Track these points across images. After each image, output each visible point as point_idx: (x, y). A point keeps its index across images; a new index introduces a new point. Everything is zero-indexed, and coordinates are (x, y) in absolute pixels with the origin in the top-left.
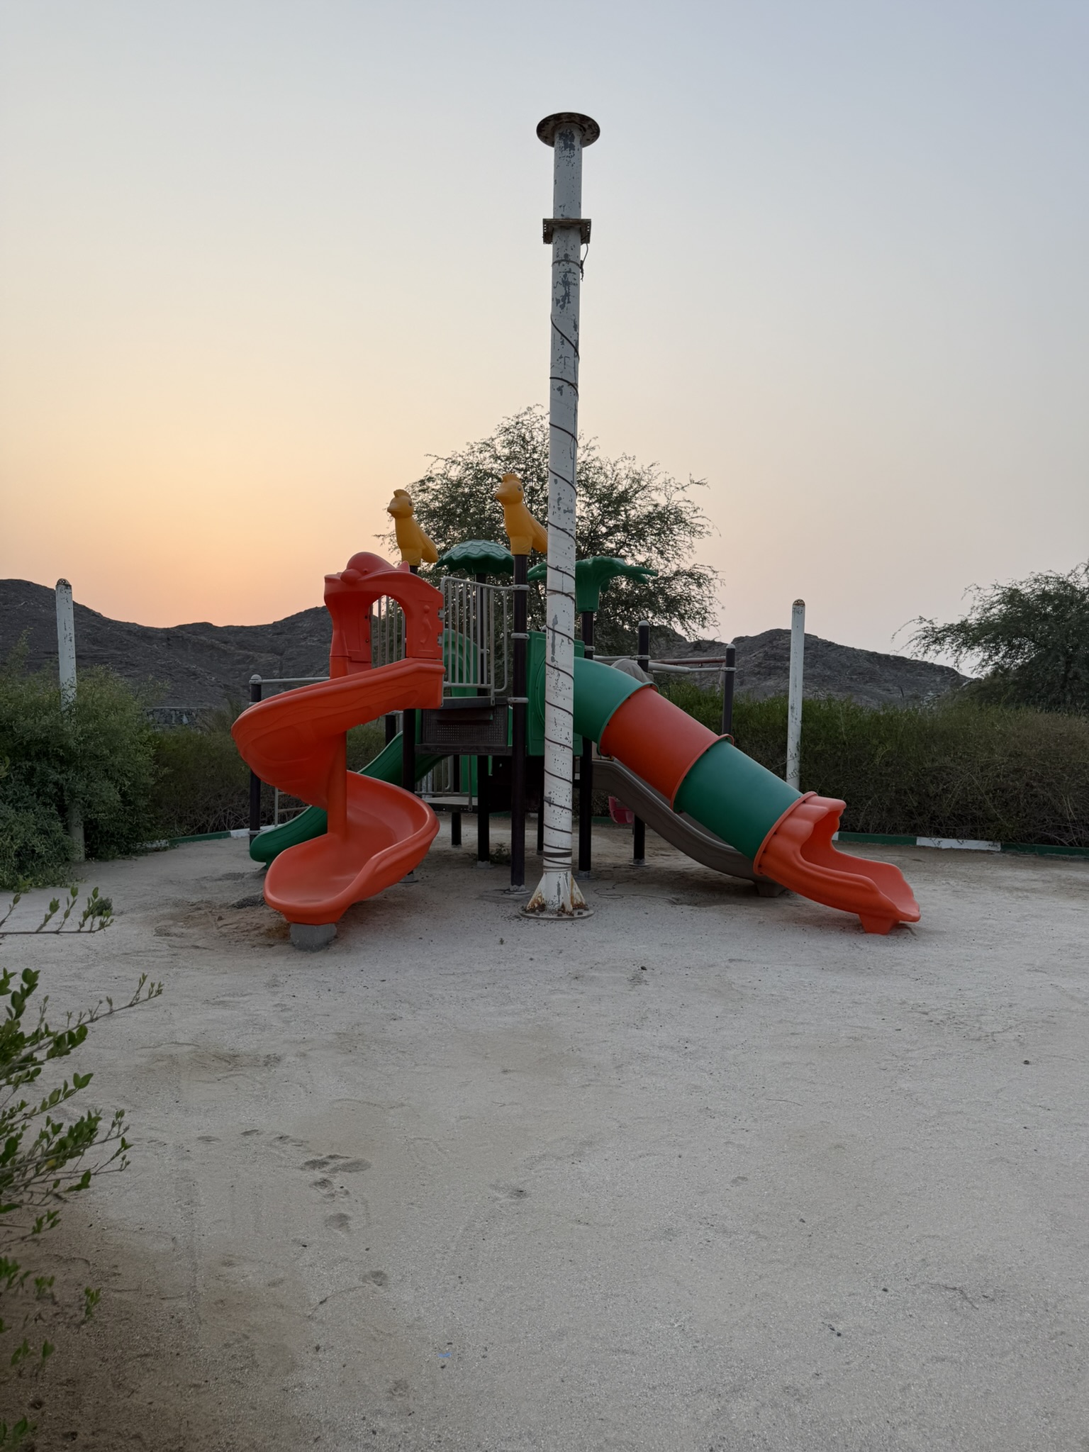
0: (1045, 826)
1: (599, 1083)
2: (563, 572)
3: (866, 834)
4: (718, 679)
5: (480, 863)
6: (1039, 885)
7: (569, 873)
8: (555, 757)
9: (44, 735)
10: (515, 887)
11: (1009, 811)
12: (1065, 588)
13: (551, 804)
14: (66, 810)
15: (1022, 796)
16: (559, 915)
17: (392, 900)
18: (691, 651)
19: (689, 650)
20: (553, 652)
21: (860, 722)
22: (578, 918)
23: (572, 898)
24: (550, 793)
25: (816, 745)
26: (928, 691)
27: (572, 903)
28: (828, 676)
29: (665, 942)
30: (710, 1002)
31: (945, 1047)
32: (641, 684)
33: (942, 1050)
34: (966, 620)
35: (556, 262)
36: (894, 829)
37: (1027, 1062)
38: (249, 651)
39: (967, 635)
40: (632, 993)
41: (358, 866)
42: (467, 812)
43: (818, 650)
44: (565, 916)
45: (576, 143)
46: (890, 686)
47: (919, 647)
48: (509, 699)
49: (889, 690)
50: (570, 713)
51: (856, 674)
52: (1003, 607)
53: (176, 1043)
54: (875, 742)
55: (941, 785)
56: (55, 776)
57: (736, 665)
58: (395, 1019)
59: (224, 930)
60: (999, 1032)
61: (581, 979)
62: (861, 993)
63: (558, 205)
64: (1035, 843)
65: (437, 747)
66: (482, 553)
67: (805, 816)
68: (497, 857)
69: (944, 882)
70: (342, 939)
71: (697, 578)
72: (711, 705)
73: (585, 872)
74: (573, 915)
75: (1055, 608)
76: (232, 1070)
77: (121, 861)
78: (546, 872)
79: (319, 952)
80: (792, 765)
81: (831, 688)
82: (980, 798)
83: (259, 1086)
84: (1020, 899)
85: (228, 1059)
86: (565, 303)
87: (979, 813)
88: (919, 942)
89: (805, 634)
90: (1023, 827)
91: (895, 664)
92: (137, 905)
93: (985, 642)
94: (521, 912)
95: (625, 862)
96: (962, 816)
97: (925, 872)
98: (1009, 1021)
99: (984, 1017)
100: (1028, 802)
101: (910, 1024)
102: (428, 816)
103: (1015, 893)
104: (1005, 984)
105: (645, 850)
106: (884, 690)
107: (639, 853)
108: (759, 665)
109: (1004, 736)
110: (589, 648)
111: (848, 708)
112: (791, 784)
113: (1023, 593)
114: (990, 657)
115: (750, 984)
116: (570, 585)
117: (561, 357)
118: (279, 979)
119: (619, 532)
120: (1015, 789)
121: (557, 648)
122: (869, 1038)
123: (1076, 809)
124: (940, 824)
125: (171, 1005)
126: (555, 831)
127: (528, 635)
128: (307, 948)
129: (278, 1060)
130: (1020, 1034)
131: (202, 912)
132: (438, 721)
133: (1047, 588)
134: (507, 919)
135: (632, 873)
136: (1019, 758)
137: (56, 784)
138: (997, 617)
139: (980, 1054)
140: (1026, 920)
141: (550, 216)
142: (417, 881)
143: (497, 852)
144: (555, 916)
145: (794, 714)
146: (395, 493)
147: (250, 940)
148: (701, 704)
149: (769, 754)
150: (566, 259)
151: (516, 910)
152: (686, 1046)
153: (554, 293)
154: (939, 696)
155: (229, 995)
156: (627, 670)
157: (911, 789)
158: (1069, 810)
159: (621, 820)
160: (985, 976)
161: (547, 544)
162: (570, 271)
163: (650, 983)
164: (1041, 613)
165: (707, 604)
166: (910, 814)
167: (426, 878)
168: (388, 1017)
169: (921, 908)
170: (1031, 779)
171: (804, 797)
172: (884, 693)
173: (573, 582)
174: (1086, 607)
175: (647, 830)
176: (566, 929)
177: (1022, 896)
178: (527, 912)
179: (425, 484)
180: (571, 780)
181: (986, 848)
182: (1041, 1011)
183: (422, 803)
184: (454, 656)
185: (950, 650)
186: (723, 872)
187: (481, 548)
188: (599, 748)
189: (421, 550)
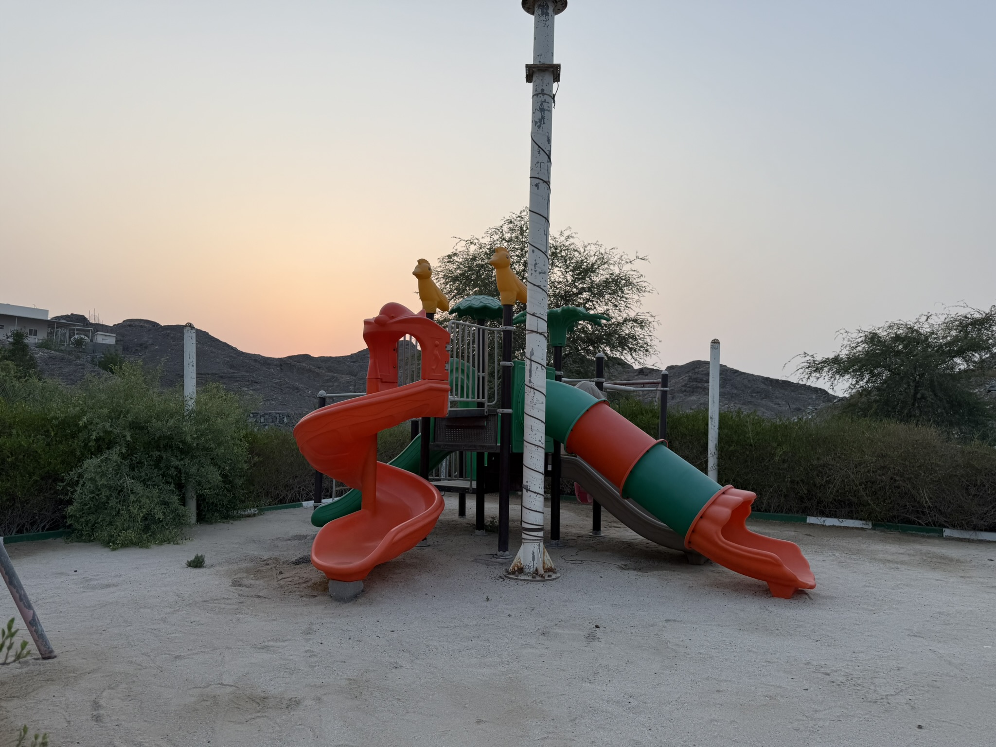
0: (906, 510)
1: (556, 736)
2: (538, 317)
3: (768, 513)
4: (656, 395)
5: (477, 531)
6: (905, 558)
7: (542, 544)
8: (531, 455)
9: (169, 433)
10: (502, 552)
11: (878, 498)
12: (913, 332)
13: (528, 490)
14: (183, 487)
15: (887, 487)
16: (533, 577)
17: (408, 561)
18: (637, 375)
19: (636, 374)
20: (530, 376)
21: (763, 429)
22: (548, 580)
23: (544, 563)
24: (527, 482)
25: (730, 446)
26: (808, 405)
27: (544, 567)
28: (735, 394)
29: (615, 603)
30: (650, 659)
31: (847, 709)
32: (596, 400)
33: (845, 711)
34: (839, 355)
35: (535, 95)
36: (790, 510)
37: (920, 727)
38: (334, 373)
39: (839, 366)
40: (587, 649)
41: (381, 535)
42: (468, 492)
43: (729, 375)
44: (538, 578)
45: (550, 11)
46: (780, 401)
47: (804, 374)
48: (498, 410)
49: (779, 404)
50: (542, 422)
51: (755, 393)
52: (865, 345)
53: (222, 684)
54: (775, 445)
55: (825, 478)
56: (175, 462)
57: (669, 385)
58: (396, 668)
59: (282, 583)
60: (892, 695)
61: (547, 634)
62: (772, 652)
63: (537, 54)
64: (898, 523)
65: (446, 445)
66: (482, 304)
67: (725, 504)
68: (491, 527)
69: (831, 554)
70: (367, 593)
71: (640, 323)
72: (650, 415)
73: (555, 541)
74: (544, 577)
75: (905, 347)
76: (259, 712)
77: (222, 524)
78: (524, 543)
79: (350, 604)
80: (712, 461)
81: (737, 402)
82: (855, 488)
83: (277, 728)
84: (892, 570)
85: (258, 701)
86: (541, 124)
87: (854, 500)
88: (815, 606)
89: (721, 365)
90: (888, 510)
91: (783, 386)
92: (224, 560)
93: (852, 372)
94: (504, 574)
95: (586, 533)
96: (841, 501)
97: (815, 545)
98: (899, 684)
99: (877, 680)
100: (892, 492)
101: (815, 684)
102: (436, 497)
103: (888, 564)
104: (891, 648)
105: (602, 523)
106: (776, 404)
107: (597, 526)
108: (685, 386)
109: (872, 441)
110: (558, 373)
111: (753, 418)
112: (712, 477)
113: (880, 335)
114: (857, 382)
115: (682, 643)
116: (543, 327)
117: (538, 163)
118: (314, 627)
119: (585, 292)
120: (882, 482)
121: (533, 373)
122: (782, 697)
123: (931, 498)
124: (825, 507)
125: (227, 648)
126: (531, 511)
127: (512, 363)
128: (341, 599)
129: (298, 703)
130: (911, 697)
131: (269, 567)
132: (447, 426)
133: (898, 333)
134: (493, 579)
135: (591, 542)
136: (885, 459)
137: (176, 468)
138: (861, 353)
139: (878, 717)
140: (899, 588)
141: (531, 62)
142: (429, 546)
143: (491, 523)
144: (530, 578)
145: (713, 423)
146: (419, 261)
147: (300, 591)
148: (643, 414)
149: (695, 452)
150: (543, 92)
151: (501, 572)
152: (629, 701)
153: (533, 117)
154: (816, 409)
155: (273, 640)
156: (587, 389)
157: (802, 481)
158: (925, 499)
159: (584, 500)
160: (873, 639)
161: (526, 296)
162: (545, 101)
163: (602, 640)
164: (894, 350)
165: (648, 340)
166: (801, 499)
167: (436, 543)
168: (392, 665)
169: (816, 577)
170: (894, 474)
171: (723, 488)
172: (776, 406)
173: (546, 325)
174: (928, 346)
175: (602, 509)
176: (537, 588)
177: (893, 567)
178: (509, 574)
179: (451, 258)
180: (543, 473)
181: (860, 526)
182: (925, 675)
183: (431, 485)
184: (457, 378)
185: (827, 377)
186: (660, 544)
187: (482, 300)
188: (567, 447)
189: (436, 302)
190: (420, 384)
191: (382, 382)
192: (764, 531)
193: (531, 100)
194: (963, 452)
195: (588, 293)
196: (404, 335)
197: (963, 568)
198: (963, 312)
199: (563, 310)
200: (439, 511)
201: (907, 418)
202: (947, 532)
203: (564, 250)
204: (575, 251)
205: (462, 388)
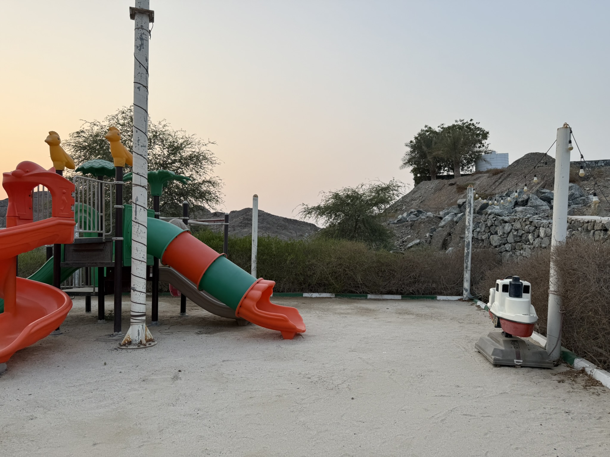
0: (351, 286)
1: (149, 443)
2: (141, 176)
3: (284, 293)
4: (222, 227)
5: (99, 321)
6: (350, 311)
7: (144, 325)
8: (137, 267)
10: (116, 333)
11: (338, 281)
12: (355, 193)
13: (134, 290)
15: (342, 275)
16: (138, 346)
17: (44, 345)
19: (212, 216)
20: (136, 215)
21: (281, 246)
22: (149, 347)
23: (146, 336)
24: (134, 285)
25: (263, 256)
26: (306, 233)
27: (146, 339)
28: (269, 227)
29: (192, 355)
30: (212, 385)
31: (318, 395)
32: (182, 230)
33: (317, 397)
34: (320, 205)
35: (137, 29)
36: (295, 291)
37: (353, 399)
39: (321, 211)
40: (173, 386)
41: (21, 329)
42: (92, 295)
43: (264, 216)
44: (142, 346)
46: (292, 231)
47: (302, 216)
48: (113, 238)
50: (145, 245)
51: (279, 227)
52: (333, 200)
54: (287, 254)
55: (312, 271)
57: (230, 222)
58: (32, 419)
60: (340, 384)
61: (146, 381)
62: (282, 370)
64: (347, 293)
65: (73, 263)
66: (100, 166)
67: (258, 289)
68: (109, 317)
69: (314, 312)
70: (10, 371)
71: (213, 183)
72: (218, 240)
73: (154, 322)
74: (146, 345)
75: (351, 201)
78: (132, 325)
80: (254, 265)
81: (270, 232)
82: (327, 276)
84: (343, 318)
86: (141, 48)
87: (326, 282)
88: (305, 341)
89: (259, 210)
90: (343, 287)
93: (327, 214)
94: (118, 346)
95: (176, 315)
96: (320, 284)
97: (307, 308)
98: (344, 378)
99: (334, 377)
100: (344, 277)
101: (303, 384)
102: (66, 300)
103: (341, 315)
104: (341, 359)
105: (186, 308)
106: (289, 233)
107: (183, 310)
108: (241, 223)
109: (335, 251)
110: (157, 213)
111: (276, 240)
112: (253, 275)
113: (340, 195)
114: (328, 219)
115: (232, 373)
116: (145, 182)
117: (139, 73)
119: (177, 162)
120: (340, 272)
121: (138, 213)
122: (285, 395)
123: (362, 279)
124: (312, 287)
126: (136, 304)
127: (123, 206)
130: (349, 384)
132: (74, 250)
133: (348, 193)
134: (110, 351)
135: (179, 320)
136: (341, 260)
138: (331, 204)
139: (333, 397)
140: (346, 327)
141: (134, 6)
142: (62, 333)
143: (109, 315)
144: (136, 347)
145: (254, 243)
146: (50, 133)
148: (214, 240)
149: (244, 260)
150: (142, 27)
151: (116, 345)
152: (198, 413)
153: (135, 43)
154: (310, 235)
156: (177, 224)
157: (301, 274)
158: (359, 280)
159: (175, 294)
160: (333, 356)
161: (132, 161)
162: (144, 34)
163: (182, 379)
164: (346, 203)
165: (218, 195)
166: (301, 284)
167: (67, 331)
168: (28, 418)
169: (306, 326)
170: (345, 268)
171: (257, 280)
172: (290, 234)
173: (147, 181)
174: (362, 200)
175: (187, 299)
176: (141, 353)
177: (344, 316)
178: (121, 346)
179: (80, 134)
180: (146, 278)
181: (329, 296)
182: (356, 371)
183: (63, 293)
184: (81, 217)
185: (314, 217)
186: (222, 316)
187: (100, 163)
188: (162, 261)
189: (64, 163)
190: (52, 221)
191: (20, 219)
192: (281, 303)
193: (134, 31)
194: (376, 255)
195: (178, 163)
196: (37, 184)
197: (375, 314)
198: (378, 183)
199: (159, 172)
200: (68, 309)
201: (352, 238)
202: (369, 296)
203: (162, 134)
204: (169, 135)
205: (85, 223)
